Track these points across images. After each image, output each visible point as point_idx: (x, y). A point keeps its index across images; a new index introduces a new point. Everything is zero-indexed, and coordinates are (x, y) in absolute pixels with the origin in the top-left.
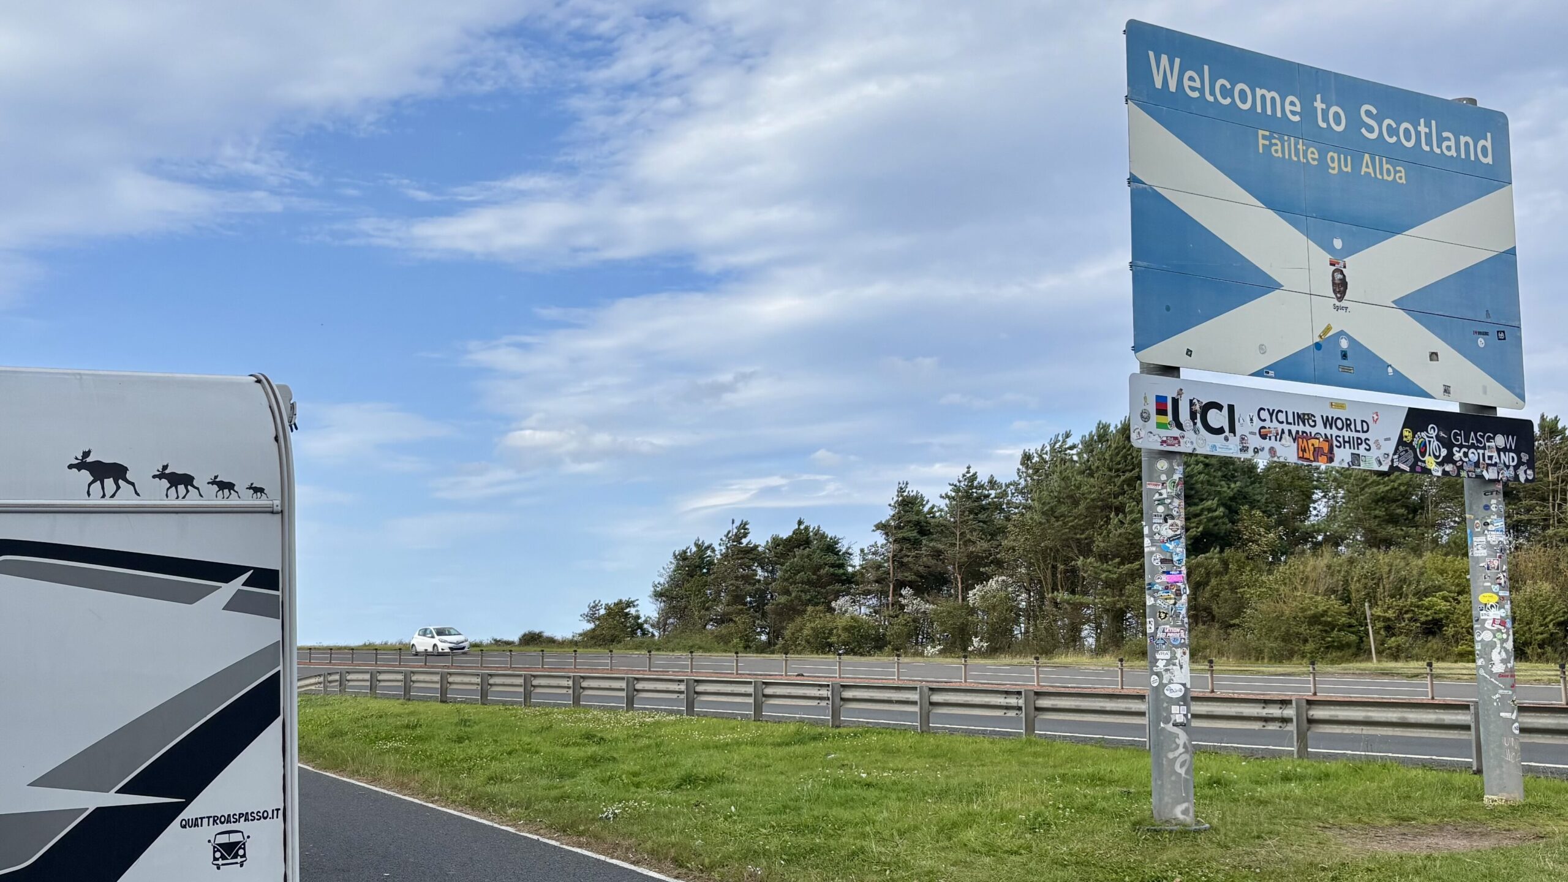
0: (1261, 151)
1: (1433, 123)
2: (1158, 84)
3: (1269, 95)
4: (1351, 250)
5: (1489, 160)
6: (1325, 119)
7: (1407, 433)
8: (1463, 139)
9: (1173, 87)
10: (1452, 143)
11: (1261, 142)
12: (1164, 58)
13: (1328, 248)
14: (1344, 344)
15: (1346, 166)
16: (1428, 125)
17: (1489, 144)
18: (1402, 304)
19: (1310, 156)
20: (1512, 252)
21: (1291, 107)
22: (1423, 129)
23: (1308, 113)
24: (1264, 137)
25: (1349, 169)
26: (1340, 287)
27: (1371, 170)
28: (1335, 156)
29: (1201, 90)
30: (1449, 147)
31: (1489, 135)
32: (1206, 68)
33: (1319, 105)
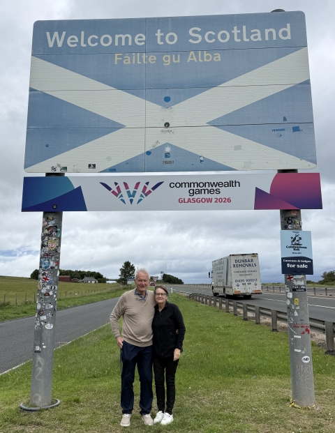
0: (116, 63)
1: (244, 27)
2: (51, 44)
3: (123, 37)
5: (289, 37)
6: (163, 40)
8: (267, 31)
9: (60, 44)
10: (259, 34)
11: (116, 59)
12: (56, 34)
14: (168, 150)
15: (176, 59)
16: (240, 28)
17: (288, 30)
18: (214, 123)
19: (150, 59)
20: (308, 83)
21: (140, 39)
22: (236, 31)
23: (151, 39)
24: (118, 57)
25: (178, 61)
27: (195, 59)
28: (169, 56)
29: (79, 43)
30: (257, 36)
31: (288, 25)
32: (83, 33)
33: (159, 34)
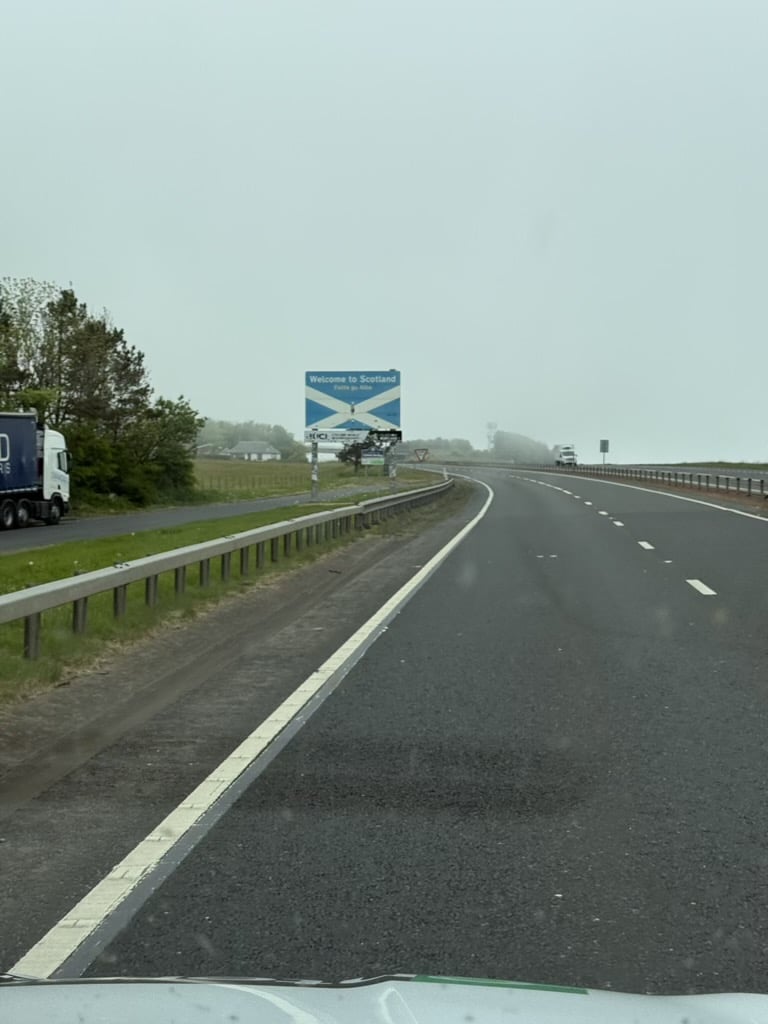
0: (335, 389)
1: (380, 376)
2: (312, 381)
3: (338, 379)
4: (356, 403)
5: (394, 381)
7: (369, 436)
8: (388, 378)
9: (315, 381)
10: (385, 379)
12: (314, 377)
13: (350, 403)
14: (353, 422)
17: (395, 378)
18: (368, 412)
19: (347, 388)
20: (398, 400)
21: (343, 380)
22: (377, 378)
23: (347, 380)
24: (336, 386)
25: (357, 389)
26: (353, 411)
27: (362, 388)
28: (353, 387)
29: (322, 381)
32: (323, 376)
33: (350, 378)
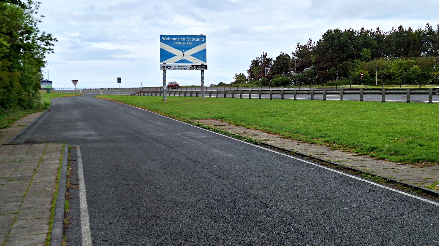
0: (175, 44)
2: (163, 40)
3: (176, 39)
4: (185, 51)
5: (203, 40)
6: (183, 39)
7: (192, 67)
8: (200, 39)
9: (165, 40)
12: (164, 37)
13: (182, 51)
14: (184, 60)
18: (191, 55)
19: (180, 43)
20: (206, 49)
21: (179, 39)
22: (195, 39)
24: (175, 42)
26: (184, 55)
27: (188, 43)
28: (184, 43)
29: (168, 39)
30: (198, 40)
31: (203, 38)
32: (169, 37)
33: (182, 38)
